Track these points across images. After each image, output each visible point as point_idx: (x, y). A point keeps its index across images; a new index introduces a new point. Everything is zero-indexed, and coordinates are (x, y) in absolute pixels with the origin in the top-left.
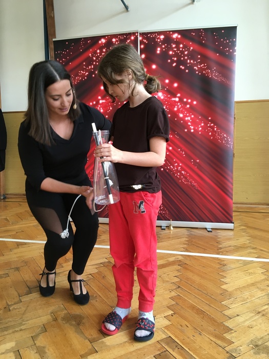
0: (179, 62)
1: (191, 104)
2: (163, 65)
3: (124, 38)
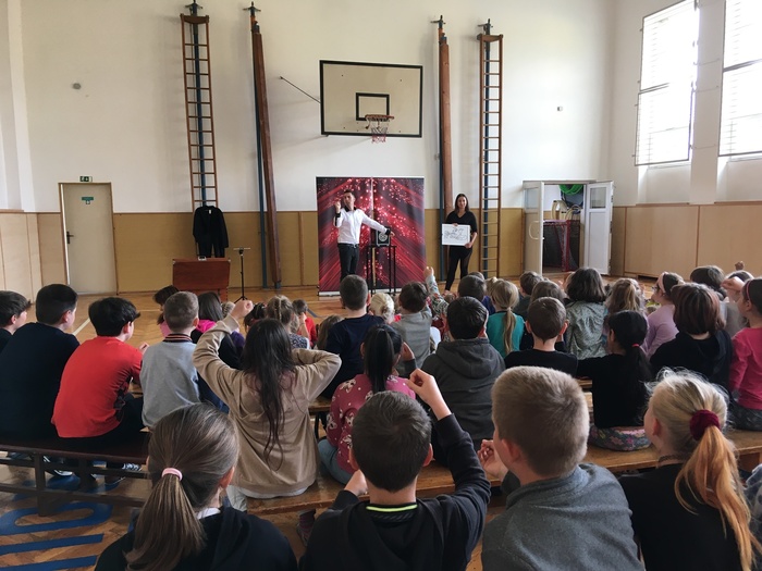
0: (396, 196)
1: (403, 220)
2: (387, 197)
3: (363, 180)
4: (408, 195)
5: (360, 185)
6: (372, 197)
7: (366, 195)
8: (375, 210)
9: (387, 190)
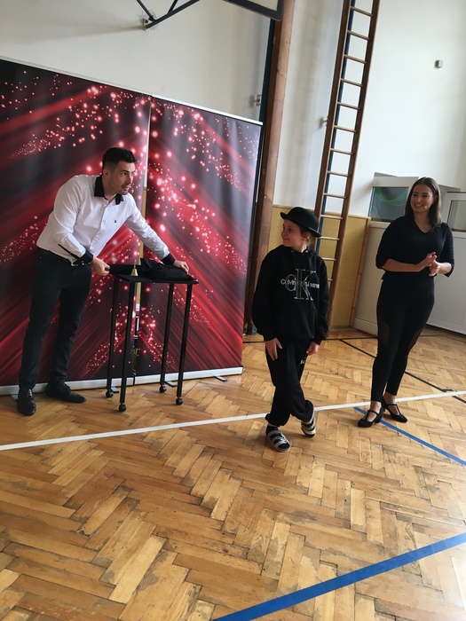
1: (209, 215)
2: (181, 154)
3: (130, 98)
4: (226, 158)
5: (120, 110)
6: (145, 149)
7: (132, 138)
8: (151, 184)
9: (183, 137)
